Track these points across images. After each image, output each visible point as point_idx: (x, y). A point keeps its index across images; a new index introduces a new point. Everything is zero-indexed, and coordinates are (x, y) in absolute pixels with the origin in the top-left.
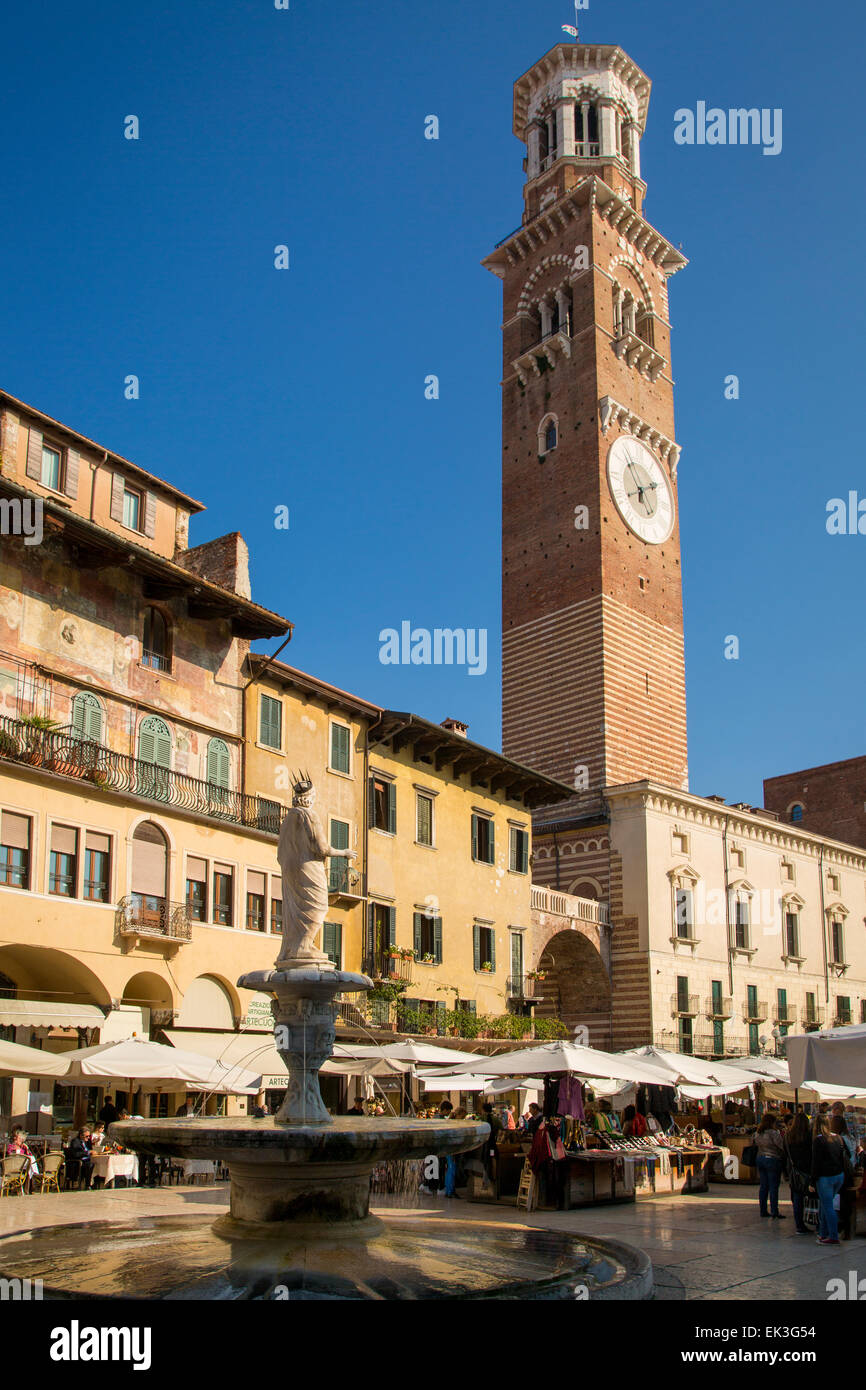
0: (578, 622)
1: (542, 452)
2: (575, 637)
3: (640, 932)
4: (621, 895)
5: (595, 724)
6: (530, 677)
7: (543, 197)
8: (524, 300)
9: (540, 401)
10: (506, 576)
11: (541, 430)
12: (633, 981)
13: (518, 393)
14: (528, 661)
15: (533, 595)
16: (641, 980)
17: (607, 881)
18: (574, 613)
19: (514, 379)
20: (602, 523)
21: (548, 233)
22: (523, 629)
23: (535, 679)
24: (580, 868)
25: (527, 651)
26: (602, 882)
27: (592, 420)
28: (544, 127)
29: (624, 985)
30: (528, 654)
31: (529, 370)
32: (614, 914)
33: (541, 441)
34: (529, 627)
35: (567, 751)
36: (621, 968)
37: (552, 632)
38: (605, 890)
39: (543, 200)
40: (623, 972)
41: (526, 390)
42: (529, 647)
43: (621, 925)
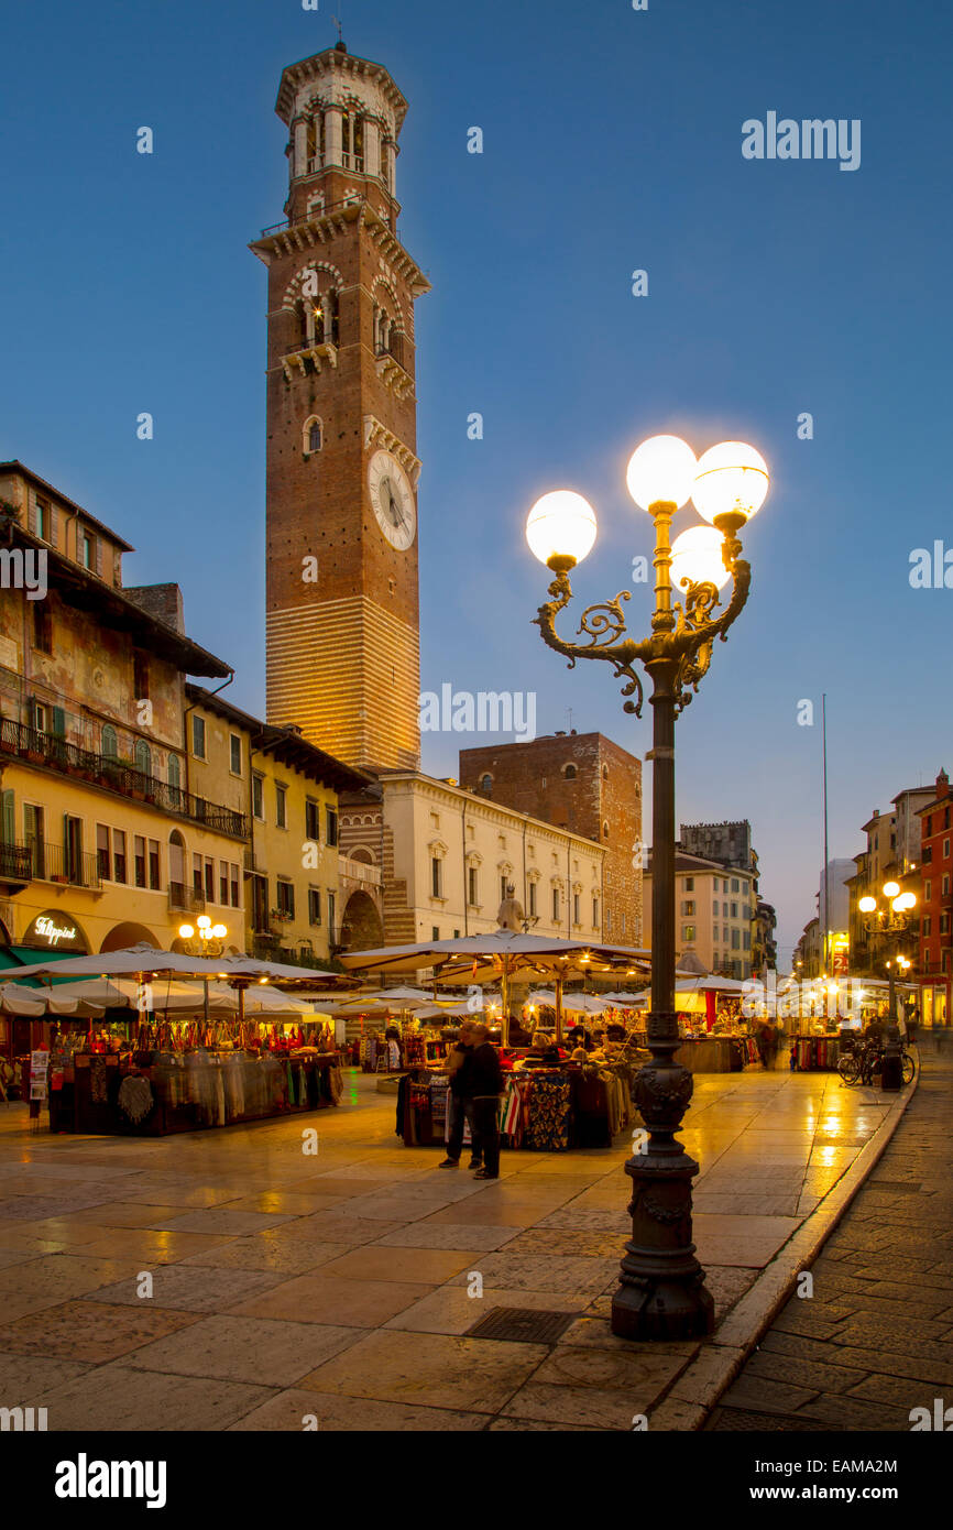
0: (340, 616)
1: (306, 450)
2: (336, 629)
3: (408, 892)
4: (392, 862)
5: (355, 709)
6: (293, 659)
7: (310, 197)
8: (290, 295)
9: (305, 401)
10: (270, 562)
11: (306, 429)
12: (402, 930)
13: (283, 387)
14: (292, 643)
15: (297, 584)
16: (408, 930)
17: (380, 850)
18: (336, 607)
19: (279, 371)
20: (363, 530)
21: (316, 236)
22: (287, 613)
23: (297, 661)
24: (357, 837)
25: (291, 634)
26: (375, 850)
27: (356, 433)
28: (311, 122)
29: (394, 934)
30: (292, 637)
31: (295, 368)
32: (385, 876)
33: (306, 439)
34: (293, 612)
35: (329, 729)
36: (393, 920)
37: (316, 621)
38: (379, 857)
39: (310, 201)
40: (394, 923)
41: (291, 386)
42: (292, 631)
43: (393, 886)
